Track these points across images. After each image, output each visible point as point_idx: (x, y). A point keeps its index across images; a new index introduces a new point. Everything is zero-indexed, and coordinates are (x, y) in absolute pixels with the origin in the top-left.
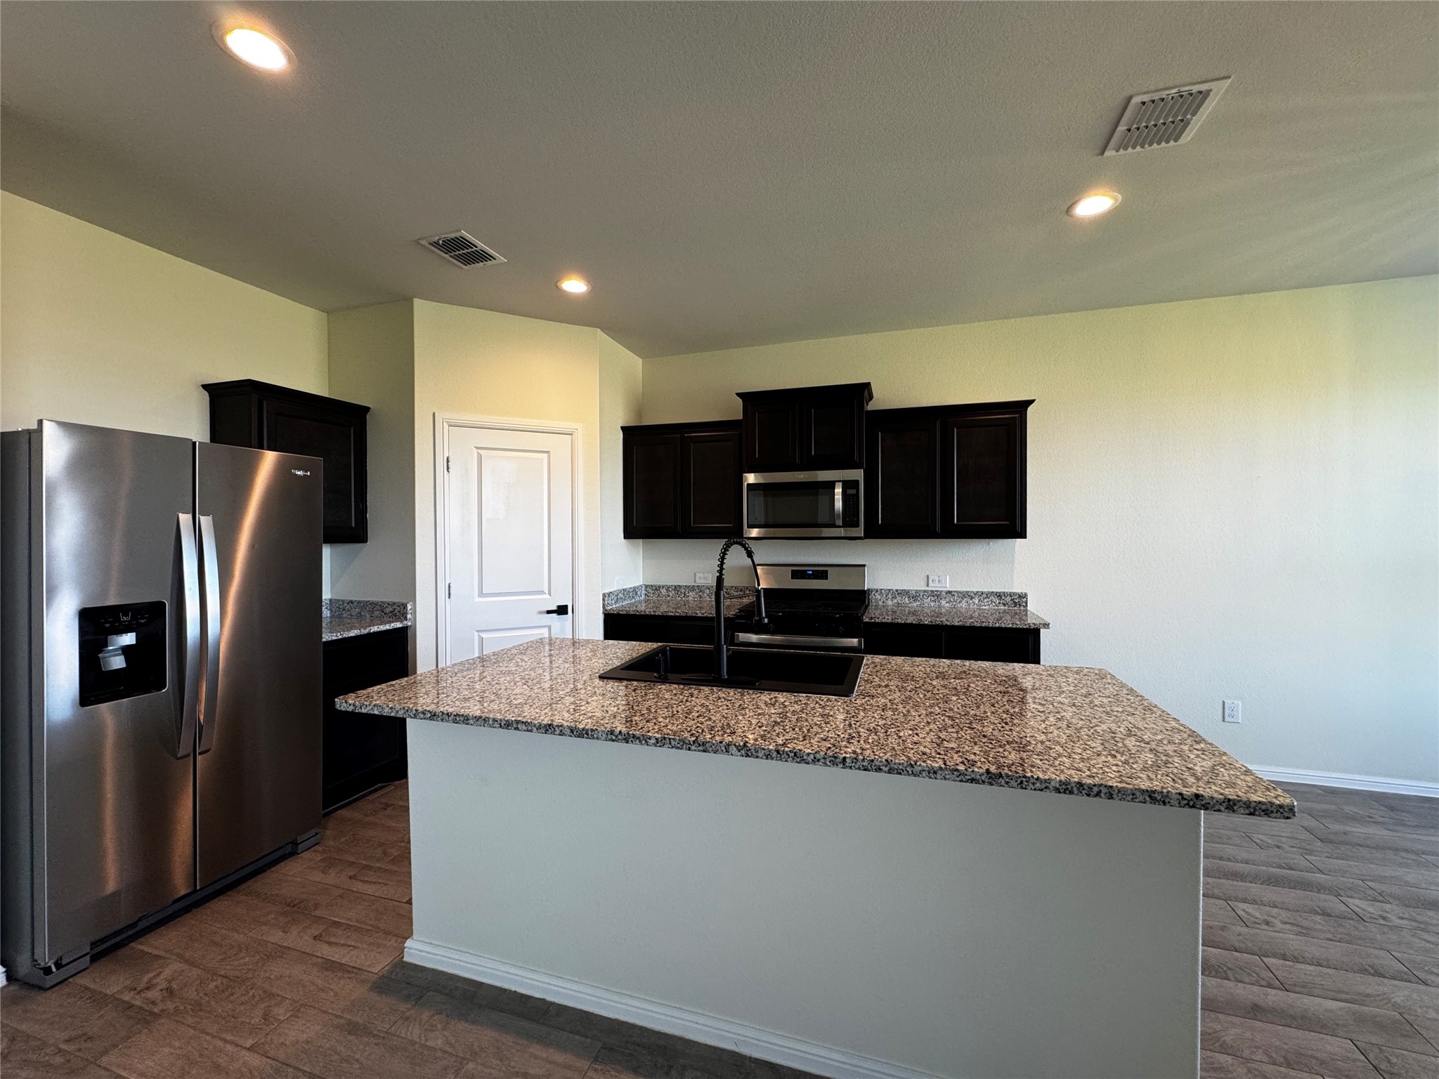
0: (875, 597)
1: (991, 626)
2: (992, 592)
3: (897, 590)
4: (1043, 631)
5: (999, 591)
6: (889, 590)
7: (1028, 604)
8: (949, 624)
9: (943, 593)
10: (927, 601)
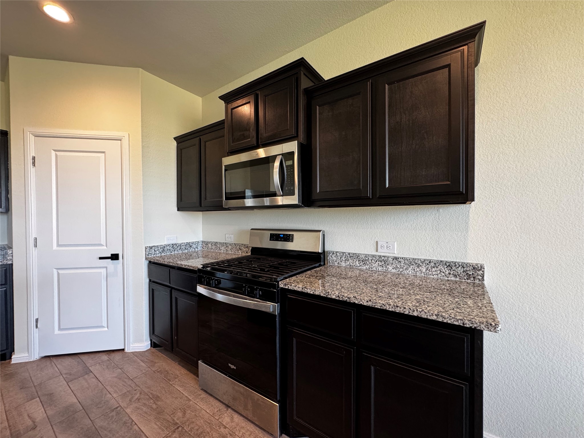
0: (331, 258)
1: (407, 313)
2: (441, 261)
3: (349, 254)
4: (486, 334)
5: (449, 260)
6: (343, 253)
7: (485, 278)
8: (356, 302)
9: (390, 259)
10: (375, 266)
